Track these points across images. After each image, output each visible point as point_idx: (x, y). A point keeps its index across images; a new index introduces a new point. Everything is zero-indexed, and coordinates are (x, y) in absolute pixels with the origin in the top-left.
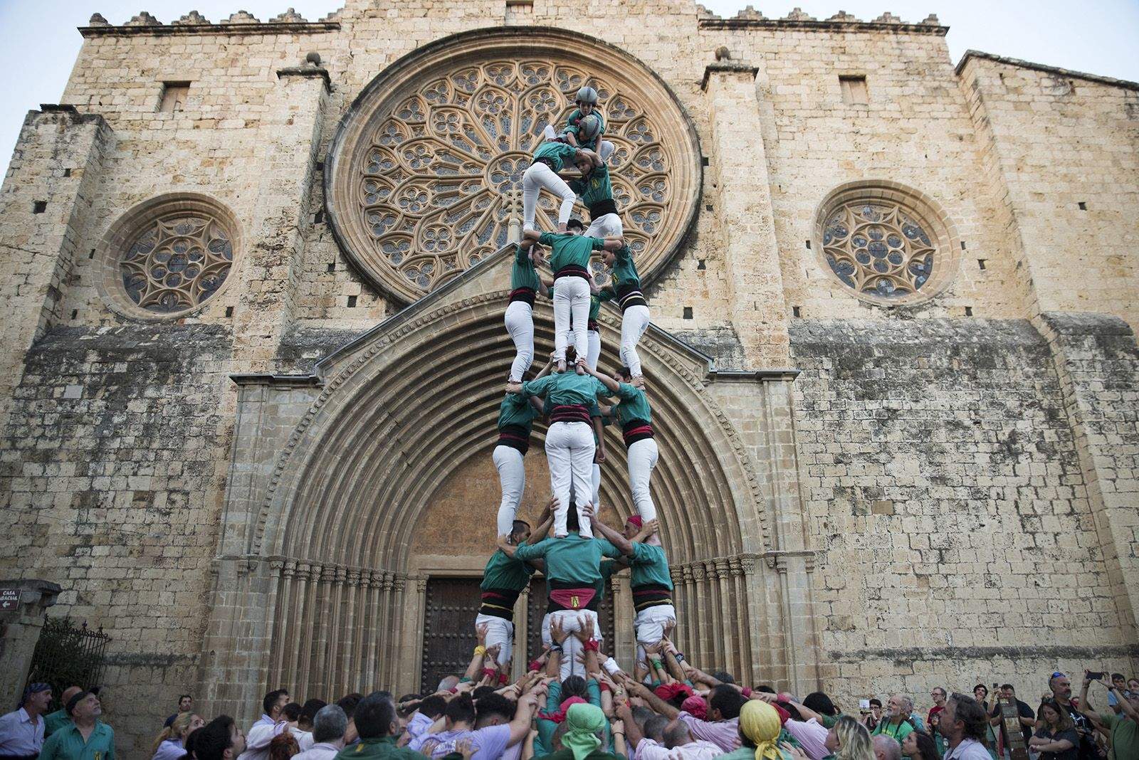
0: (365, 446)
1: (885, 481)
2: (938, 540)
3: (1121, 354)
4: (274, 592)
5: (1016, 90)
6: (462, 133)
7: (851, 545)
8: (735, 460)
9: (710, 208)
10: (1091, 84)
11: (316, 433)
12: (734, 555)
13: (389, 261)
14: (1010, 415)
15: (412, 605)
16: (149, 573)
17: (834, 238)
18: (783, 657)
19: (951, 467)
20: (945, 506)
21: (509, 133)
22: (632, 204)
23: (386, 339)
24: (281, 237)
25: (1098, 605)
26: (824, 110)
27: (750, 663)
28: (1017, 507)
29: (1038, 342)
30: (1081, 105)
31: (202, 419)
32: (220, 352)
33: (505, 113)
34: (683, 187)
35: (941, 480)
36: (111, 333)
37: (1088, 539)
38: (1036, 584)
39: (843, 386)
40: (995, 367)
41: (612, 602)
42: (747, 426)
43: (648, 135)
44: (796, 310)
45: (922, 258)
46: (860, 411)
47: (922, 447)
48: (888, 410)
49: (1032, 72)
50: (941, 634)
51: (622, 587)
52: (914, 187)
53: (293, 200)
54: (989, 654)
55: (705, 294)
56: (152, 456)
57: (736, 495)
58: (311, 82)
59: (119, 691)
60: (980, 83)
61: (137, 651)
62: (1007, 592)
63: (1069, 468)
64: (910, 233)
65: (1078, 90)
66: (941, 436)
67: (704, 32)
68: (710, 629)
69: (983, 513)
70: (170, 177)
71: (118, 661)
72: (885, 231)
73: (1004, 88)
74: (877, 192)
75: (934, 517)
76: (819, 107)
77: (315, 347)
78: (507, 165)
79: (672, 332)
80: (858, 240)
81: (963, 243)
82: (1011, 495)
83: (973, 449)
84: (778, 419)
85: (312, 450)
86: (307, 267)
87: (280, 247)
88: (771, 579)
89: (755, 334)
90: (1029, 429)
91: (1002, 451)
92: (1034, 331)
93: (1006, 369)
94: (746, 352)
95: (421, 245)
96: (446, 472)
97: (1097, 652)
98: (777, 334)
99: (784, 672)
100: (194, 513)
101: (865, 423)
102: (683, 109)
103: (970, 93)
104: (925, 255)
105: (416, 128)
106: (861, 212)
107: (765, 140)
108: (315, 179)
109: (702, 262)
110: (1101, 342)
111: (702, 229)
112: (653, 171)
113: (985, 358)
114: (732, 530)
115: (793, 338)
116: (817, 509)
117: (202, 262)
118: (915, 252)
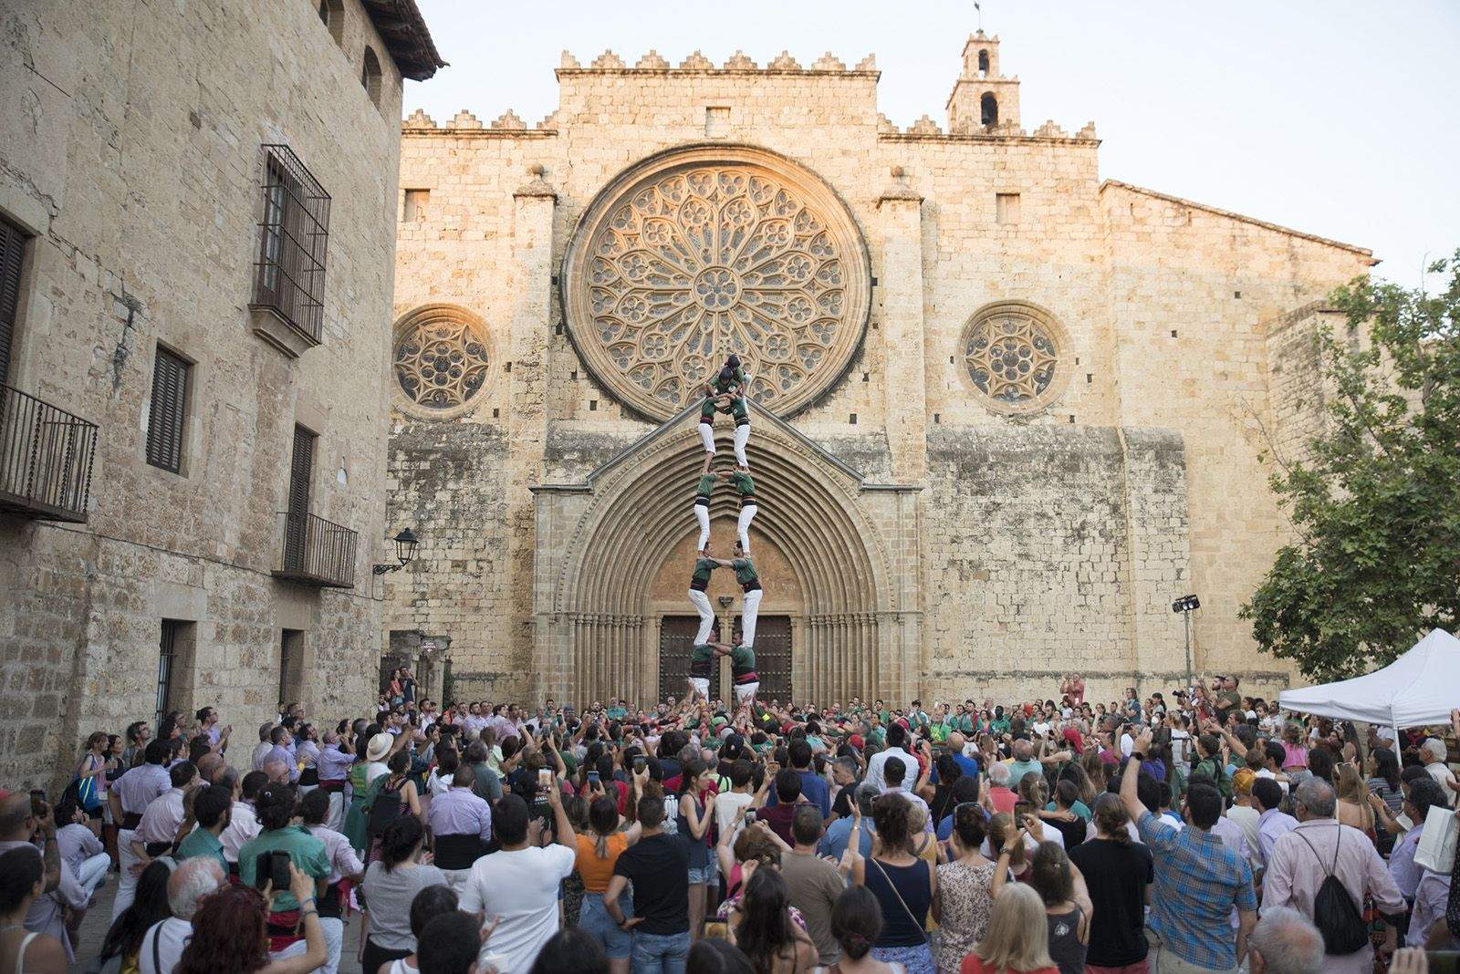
0: (621, 532)
1: (985, 556)
2: (1017, 599)
3: (1171, 465)
4: (573, 635)
5: (1141, 221)
6: (671, 245)
7: (956, 601)
8: (876, 549)
9: (875, 326)
10: (1207, 215)
11: (591, 526)
12: (872, 612)
13: (617, 365)
14: (1084, 509)
15: (652, 637)
16: (471, 618)
17: (976, 349)
18: (898, 676)
19: (1034, 547)
20: (1026, 574)
21: (711, 245)
22: (813, 317)
23: (637, 458)
24: (535, 356)
25: (1120, 644)
26: (979, 229)
27: (877, 680)
28: (1077, 577)
29: (1116, 450)
30: (1193, 235)
31: (494, 506)
32: (501, 453)
33: (707, 224)
34: (855, 306)
35: (1026, 556)
36: (406, 431)
37: (1122, 600)
38: (1081, 630)
39: (964, 485)
40: (1079, 471)
41: (790, 633)
42: (885, 525)
43: (829, 250)
44: (937, 416)
45: (1045, 368)
46: (973, 505)
47: (1016, 532)
48: (994, 503)
49: (1159, 201)
50: (1011, 662)
51: (798, 625)
52: (1046, 306)
53: (542, 322)
54: (1041, 675)
55: (867, 403)
56: (460, 535)
57: (875, 572)
58: (543, 204)
59: (464, 696)
60: (1113, 213)
61: (471, 670)
62: (1061, 635)
63: (1120, 549)
64: (1039, 344)
65: (1194, 221)
66: (1031, 524)
67: (884, 145)
69: (1052, 580)
70: (427, 288)
71: (461, 676)
72: (1018, 342)
73: (1131, 218)
74: (1015, 308)
75: (1017, 583)
76: (976, 227)
77: (573, 449)
78: (709, 277)
79: (840, 438)
80: (995, 351)
81: (1077, 359)
82: (1074, 567)
83: (1053, 533)
84: (907, 521)
85: (589, 540)
86: (554, 375)
87: (537, 364)
88: (895, 628)
89: (900, 443)
90: (1096, 520)
91: (1073, 536)
92: (1117, 442)
93: (1088, 473)
94: (893, 458)
95: (643, 352)
96: (674, 543)
97: (1113, 675)
98: (917, 443)
99: (899, 685)
100: (498, 576)
101: (976, 513)
102: (859, 230)
103: (1106, 217)
104: (1048, 365)
105: (631, 238)
106: (1001, 326)
107: (924, 260)
108: (552, 294)
109: (866, 375)
110: (1158, 456)
111: (868, 346)
112: (832, 286)
113: (1073, 464)
114: (872, 595)
115: (930, 445)
116: (934, 575)
117: (463, 364)
118: (1041, 361)
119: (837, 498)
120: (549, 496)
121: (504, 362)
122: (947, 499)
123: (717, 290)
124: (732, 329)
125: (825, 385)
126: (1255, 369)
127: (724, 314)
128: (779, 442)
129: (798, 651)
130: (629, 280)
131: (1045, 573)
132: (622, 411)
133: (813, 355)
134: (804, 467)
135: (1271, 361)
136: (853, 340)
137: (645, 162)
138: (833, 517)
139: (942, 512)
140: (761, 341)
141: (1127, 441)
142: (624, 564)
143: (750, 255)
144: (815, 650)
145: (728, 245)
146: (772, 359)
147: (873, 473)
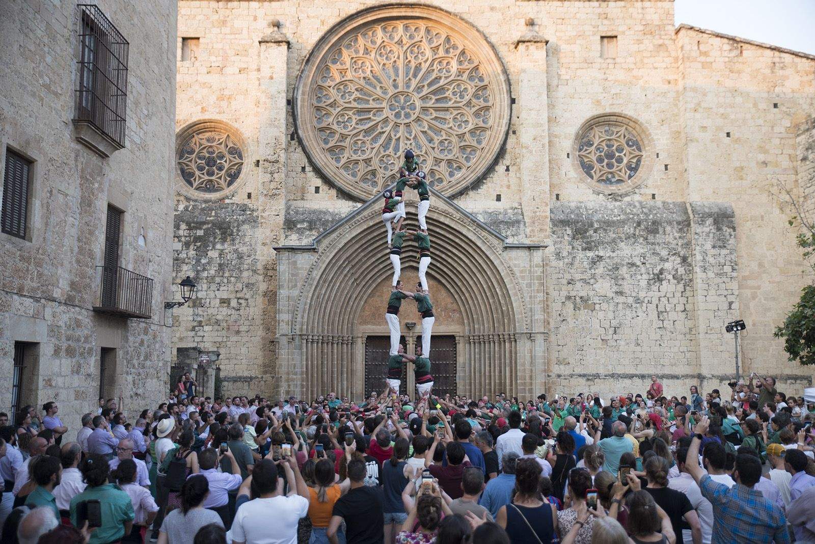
0: (337, 278)
1: (591, 293)
2: (615, 323)
3: (725, 228)
4: (305, 350)
5: (705, 54)
6: (370, 76)
7: (571, 324)
8: (515, 289)
9: (514, 132)
10: (754, 47)
11: (317, 274)
12: (512, 333)
13: (334, 162)
14: (662, 260)
15: (360, 350)
16: (234, 339)
17: (585, 148)
18: (531, 377)
19: (626, 287)
20: (620, 306)
21: (398, 76)
22: (470, 126)
23: (348, 227)
24: (276, 155)
25: (688, 355)
26: (588, 62)
27: (516, 380)
28: (657, 307)
29: (685, 218)
30: (743, 63)
31: (249, 261)
32: (253, 224)
33: (395, 62)
34: (500, 119)
35: (620, 293)
36: (186, 209)
37: (689, 324)
38: (660, 345)
39: (577, 244)
40: (658, 233)
41: (456, 348)
42: (521, 272)
43: (481, 79)
44: (558, 195)
45: (635, 160)
46: (583, 257)
47: (613, 276)
48: (598, 256)
49: (719, 39)
50: (610, 367)
51: (461, 341)
52: (635, 116)
53: (281, 131)
54: (631, 377)
55: (508, 187)
56: (225, 281)
57: (514, 305)
58: (279, 48)
59: (229, 393)
60: (685, 48)
61: (234, 375)
62: (645, 348)
63: (688, 288)
64: (630, 143)
65: (744, 52)
66: (624, 271)
67: (520, 3)
68: (500, 363)
69: (639, 310)
70: (199, 107)
71: (227, 379)
72: (615, 143)
73: (698, 52)
74: (613, 118)
75: (614, 312)
76: (585, 61)
77: (303, 221)
78: (397, 99)
79: (490, 211)
80: (599, 149)
81: (658, 154)
82: (655, 301)
83: (639, 277)
84: (536, 269)
85: (315, 283)
86: (290, 169)
87: (277, 162)
88: (528, 344)
89: (531, 214)
90: (671, 268)
91: (654, 279)
92: (686, 213)
93: (665, 234)
94: (527, 225)
95: (351, 152)
96: (374, 285)
97: (683, 376)
98: (544, 214)
99: (531, 384)
100: (252, 309)
101: (585, 263)
102: (502, 64)
103: (680, 50)
104: (636, 159)
105: (342, 72)
106: (603, 131)
107: (548, 85)
108: (288, 112)
109: (508, 167)
110: (716, 222)
111: (509, 146)
112: (483, 104)
113: (654, 228)
114: (512, 320)
115: (553, 216)
116: (556, 307)
117: (226, 161)
118: (632, 156)
119: (488, 253)
120: (287, 254)
121: (254, 160)
122: (565, 254)
123: (403, 108)
124: (413, 135)
125: (479, 174)
126: (788, 159)
127: (408, 125)
128: (446, 214)
129: (461, 360)
130: (341, 101)
131: (634, 305)
132: (337, 194)
133: (470, 153)
134: (464, 231)
135: (800, 153)
136: (499, 142)
137: (351, 18)
138: (485, 267)
139: (561, 263)
140: (434, 144)
141: (693, 211)
142: (339, 300)
143: (426, 83)
144: (473, 359)
145: (410, 76)
146: (442, 156)
147: (513, 236)
